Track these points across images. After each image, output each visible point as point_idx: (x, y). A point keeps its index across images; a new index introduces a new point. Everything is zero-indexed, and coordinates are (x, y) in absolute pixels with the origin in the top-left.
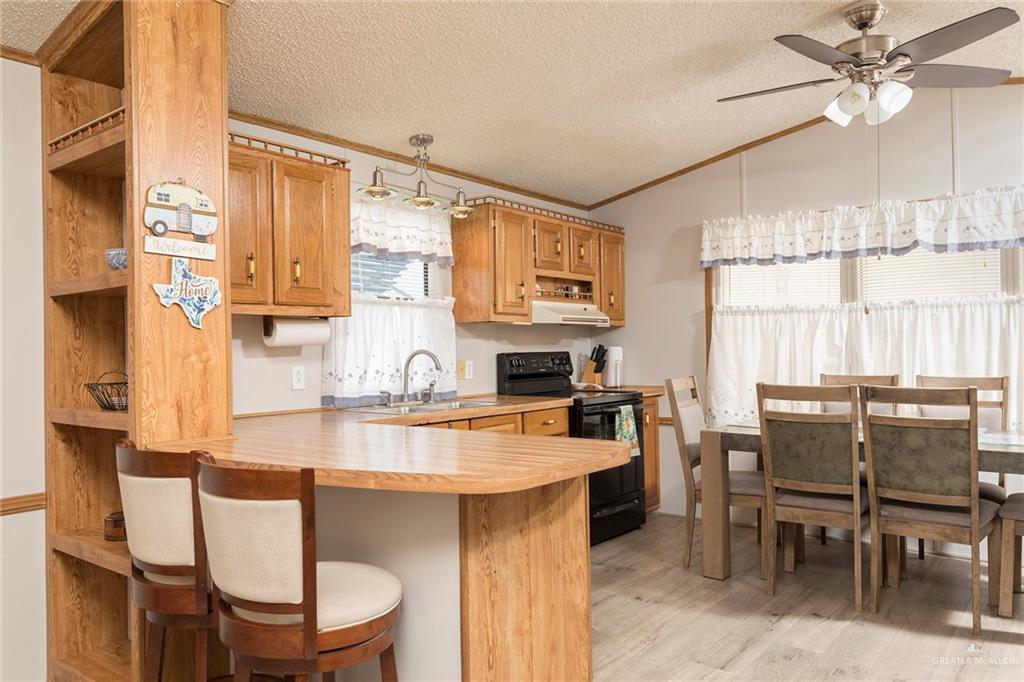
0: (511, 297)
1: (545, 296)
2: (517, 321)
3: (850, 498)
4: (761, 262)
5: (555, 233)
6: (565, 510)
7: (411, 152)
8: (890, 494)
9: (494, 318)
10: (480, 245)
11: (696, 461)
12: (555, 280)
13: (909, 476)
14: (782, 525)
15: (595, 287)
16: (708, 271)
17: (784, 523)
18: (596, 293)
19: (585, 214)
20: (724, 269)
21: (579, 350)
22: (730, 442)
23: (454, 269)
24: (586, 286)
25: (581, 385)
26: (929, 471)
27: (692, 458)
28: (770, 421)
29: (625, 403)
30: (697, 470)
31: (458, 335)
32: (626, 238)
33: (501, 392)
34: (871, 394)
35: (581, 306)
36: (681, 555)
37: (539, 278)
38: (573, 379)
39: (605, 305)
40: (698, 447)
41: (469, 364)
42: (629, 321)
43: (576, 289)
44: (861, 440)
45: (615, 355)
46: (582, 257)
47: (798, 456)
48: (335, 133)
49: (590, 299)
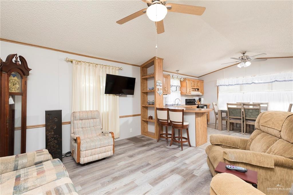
0: (189, 91)
1: (193, 91)
2: (189, 94)
3: (241, 119)
4: (227, 85)
5: (194, 82)
6: (204, 116)
7: (176, 72)
8: (247, 118)
9: (187, 94)
10: (184, 84)
11: (217, 114)
12: (194, 88)
13: (250, 116)
14: (230, 123)
15: (200, 89)
16: (218, 87)
17: (231, 123)
18: (200, 90)
19: (197, 78)
20: (220, 86)
21: (197, 99)
22: (222, 111)
23: (180, 87)
24: (198, 89)
25: (197, 104)
26: (253, 115)
27: (216, 114)
28: (229, 108)
29: (205, 106)
30: (217, 115)
31: (181, 96)
32: (204, 82)
33: (186, 104)
34: (244, 104)
35: (198, 92)
36: (214, 128)
37: (192, 88)
38: (196, 103)
39: (201, 92)
40: (217, 112)
41: (182, 100)
42: (204, 94)
43: (197, 90)
44: (243, 111)
45: (202, 99)
46: (198, 85)
47: (233, 113)
48: (167, 71)
49: (199, 91)
